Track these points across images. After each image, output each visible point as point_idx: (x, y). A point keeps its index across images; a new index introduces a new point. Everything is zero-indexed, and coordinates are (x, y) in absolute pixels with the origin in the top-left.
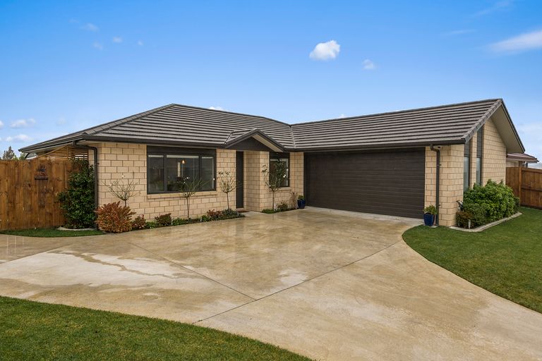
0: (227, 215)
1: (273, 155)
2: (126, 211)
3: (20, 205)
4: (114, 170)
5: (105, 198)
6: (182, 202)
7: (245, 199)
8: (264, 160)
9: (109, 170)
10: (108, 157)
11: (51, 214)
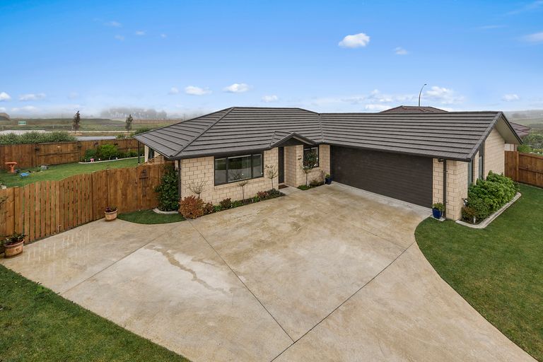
0: (272, 194)
1: (306, 146)
2: (200, 201)
3: (129, 196)
4: (191, 173)
5: (185, 193)
6: (239, 188)
7: (285, 177)
8: (299, 151)
9: (188, 174)
10: (187, 165)
11: (150, 200)
